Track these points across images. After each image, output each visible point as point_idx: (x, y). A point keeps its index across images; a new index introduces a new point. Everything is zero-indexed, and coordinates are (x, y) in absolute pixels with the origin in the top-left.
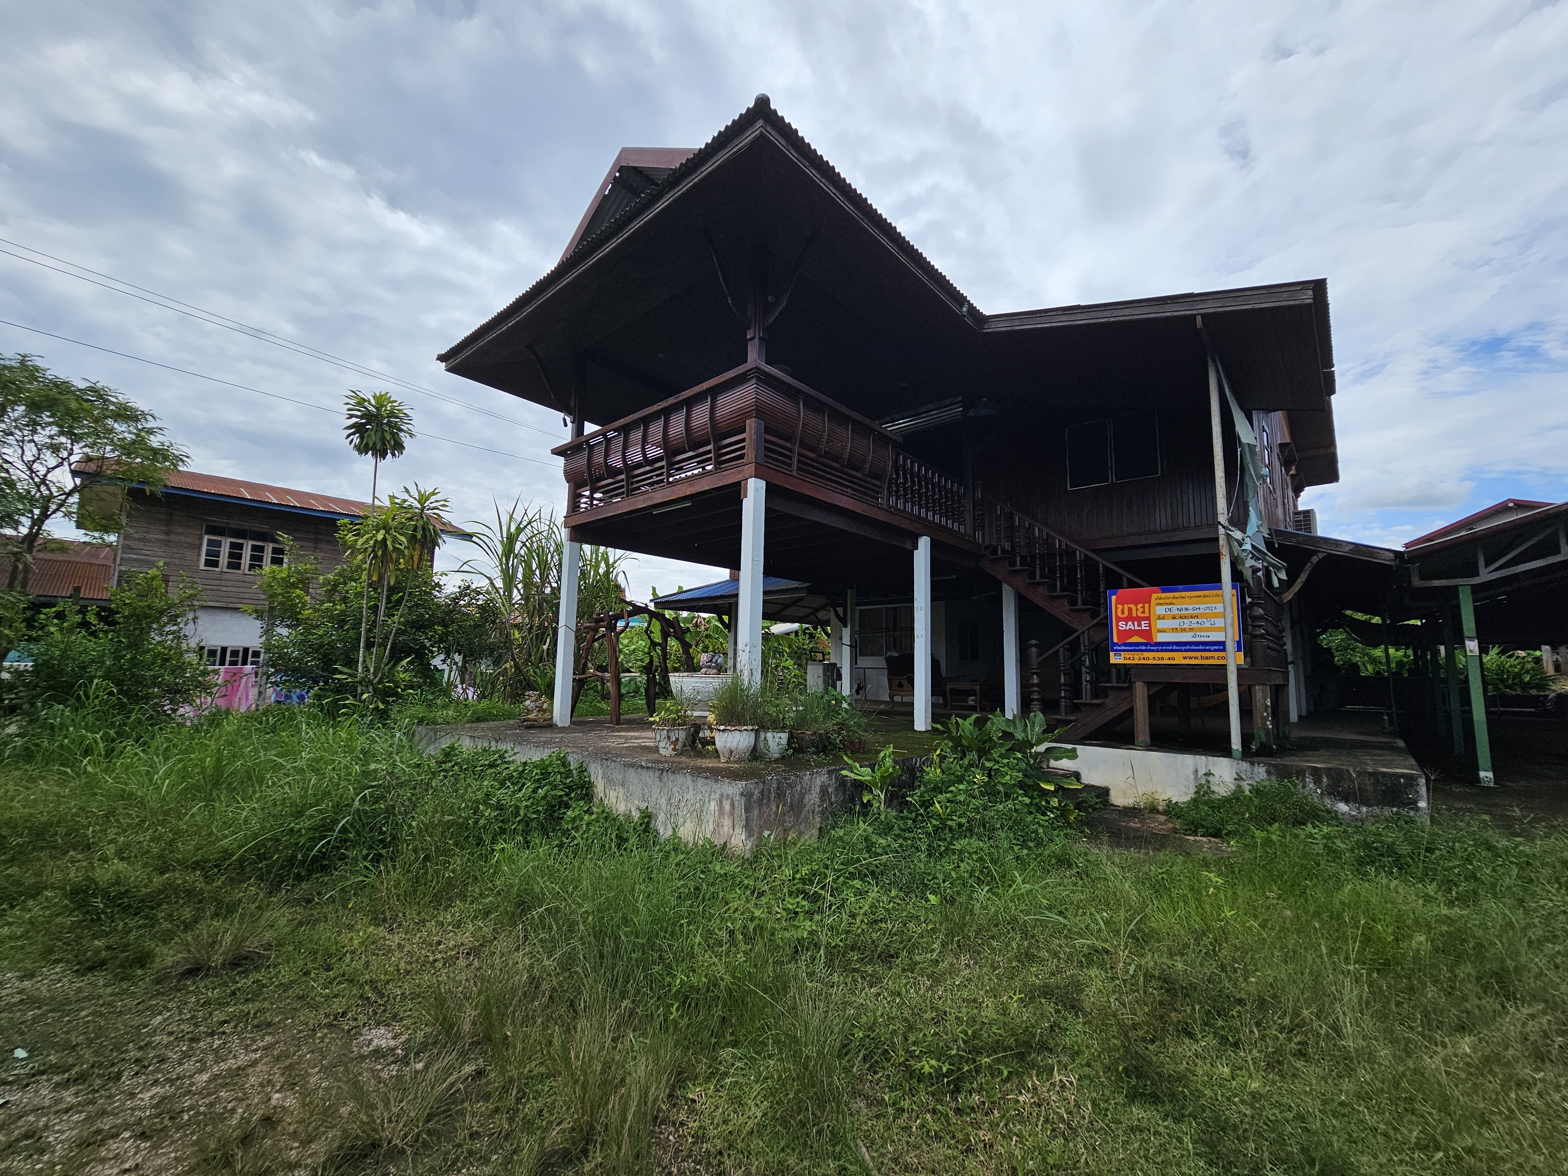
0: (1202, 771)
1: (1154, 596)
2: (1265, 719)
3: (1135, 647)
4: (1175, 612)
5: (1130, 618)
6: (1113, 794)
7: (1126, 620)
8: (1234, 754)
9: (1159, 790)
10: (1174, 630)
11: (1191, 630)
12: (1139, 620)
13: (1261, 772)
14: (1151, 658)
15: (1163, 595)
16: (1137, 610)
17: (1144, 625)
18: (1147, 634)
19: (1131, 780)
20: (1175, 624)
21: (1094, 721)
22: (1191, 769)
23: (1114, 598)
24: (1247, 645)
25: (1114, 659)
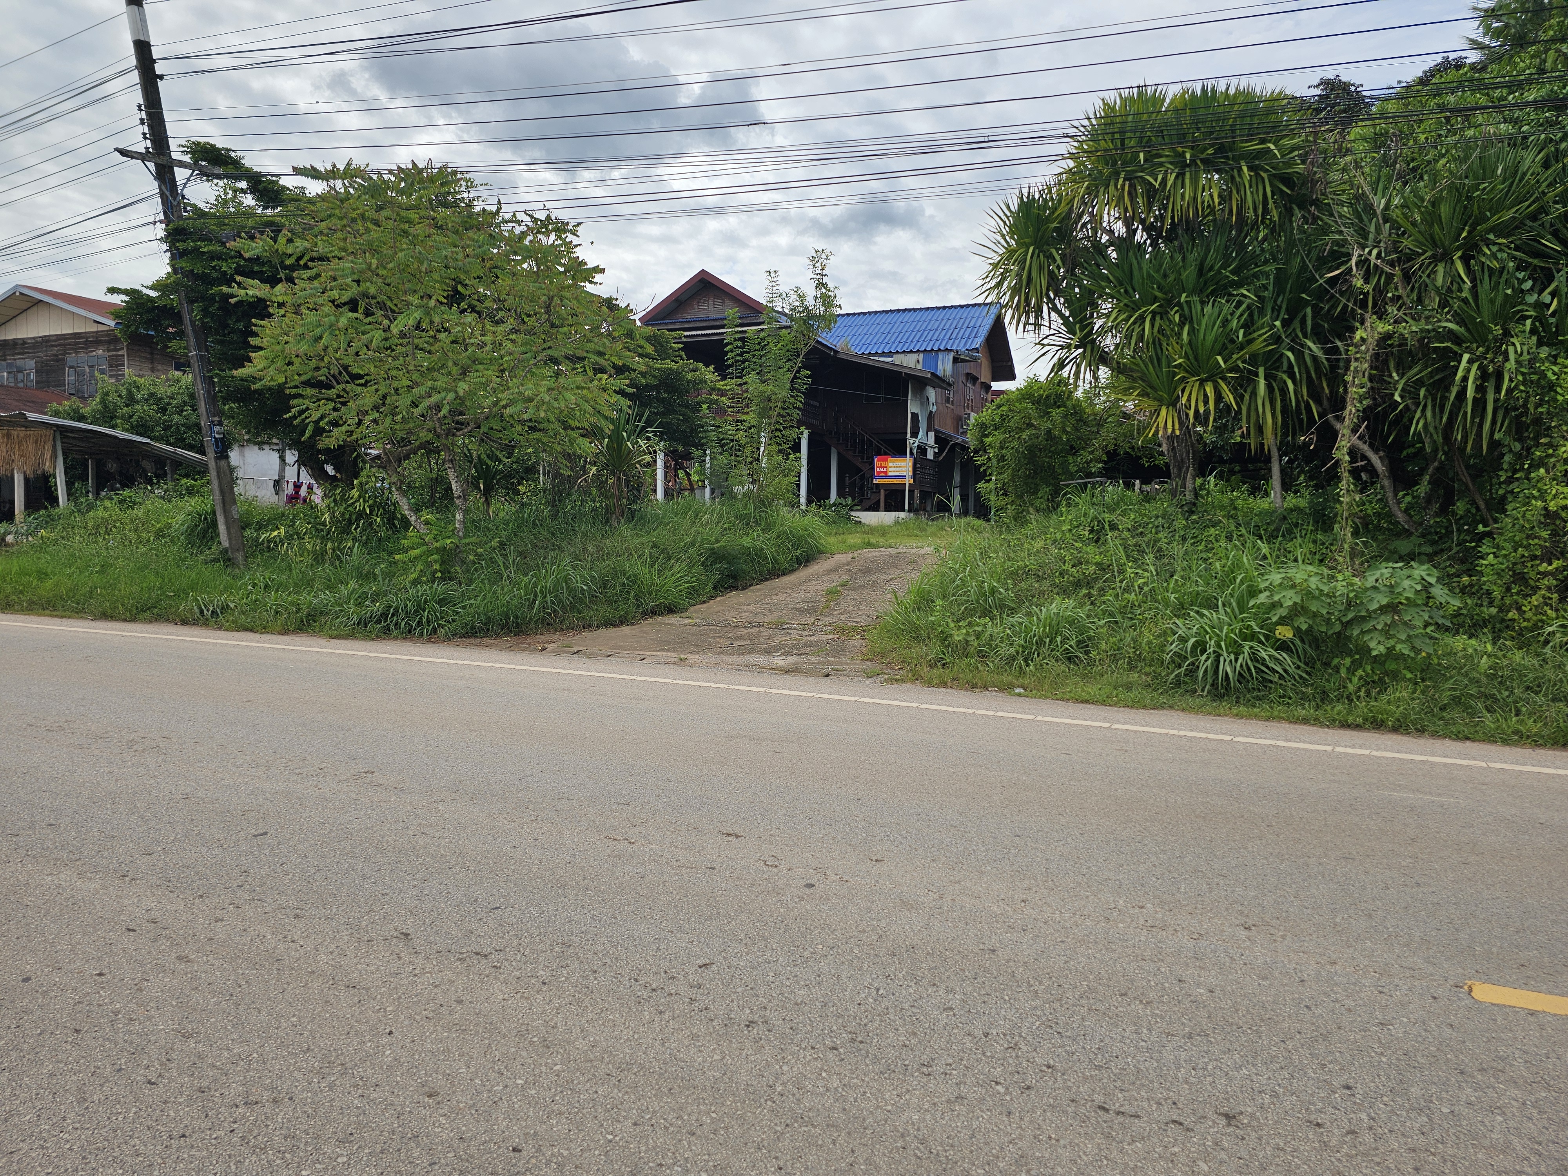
0: (897, 517)
1: (888, 459)
2: (917, 500)
3: (882, 477)
4: (895, 465)
6: (871, 526)
7: (879, 468)
8: (906, 511)
9: (883, 522)
10: (894, 471)
11: (899, 471)
12: (884, 467)
13: (912, 515)
14: (887, 481)
15: (892, 459)
16: (883, 464)
17: (885, 470)
18: (886, 472)
19: (877, 521)
20: (892, 469)
21: (868, 503)
22: (894, 516)
23: (875, 459)
24: (914, 476)
25: (875, 482)
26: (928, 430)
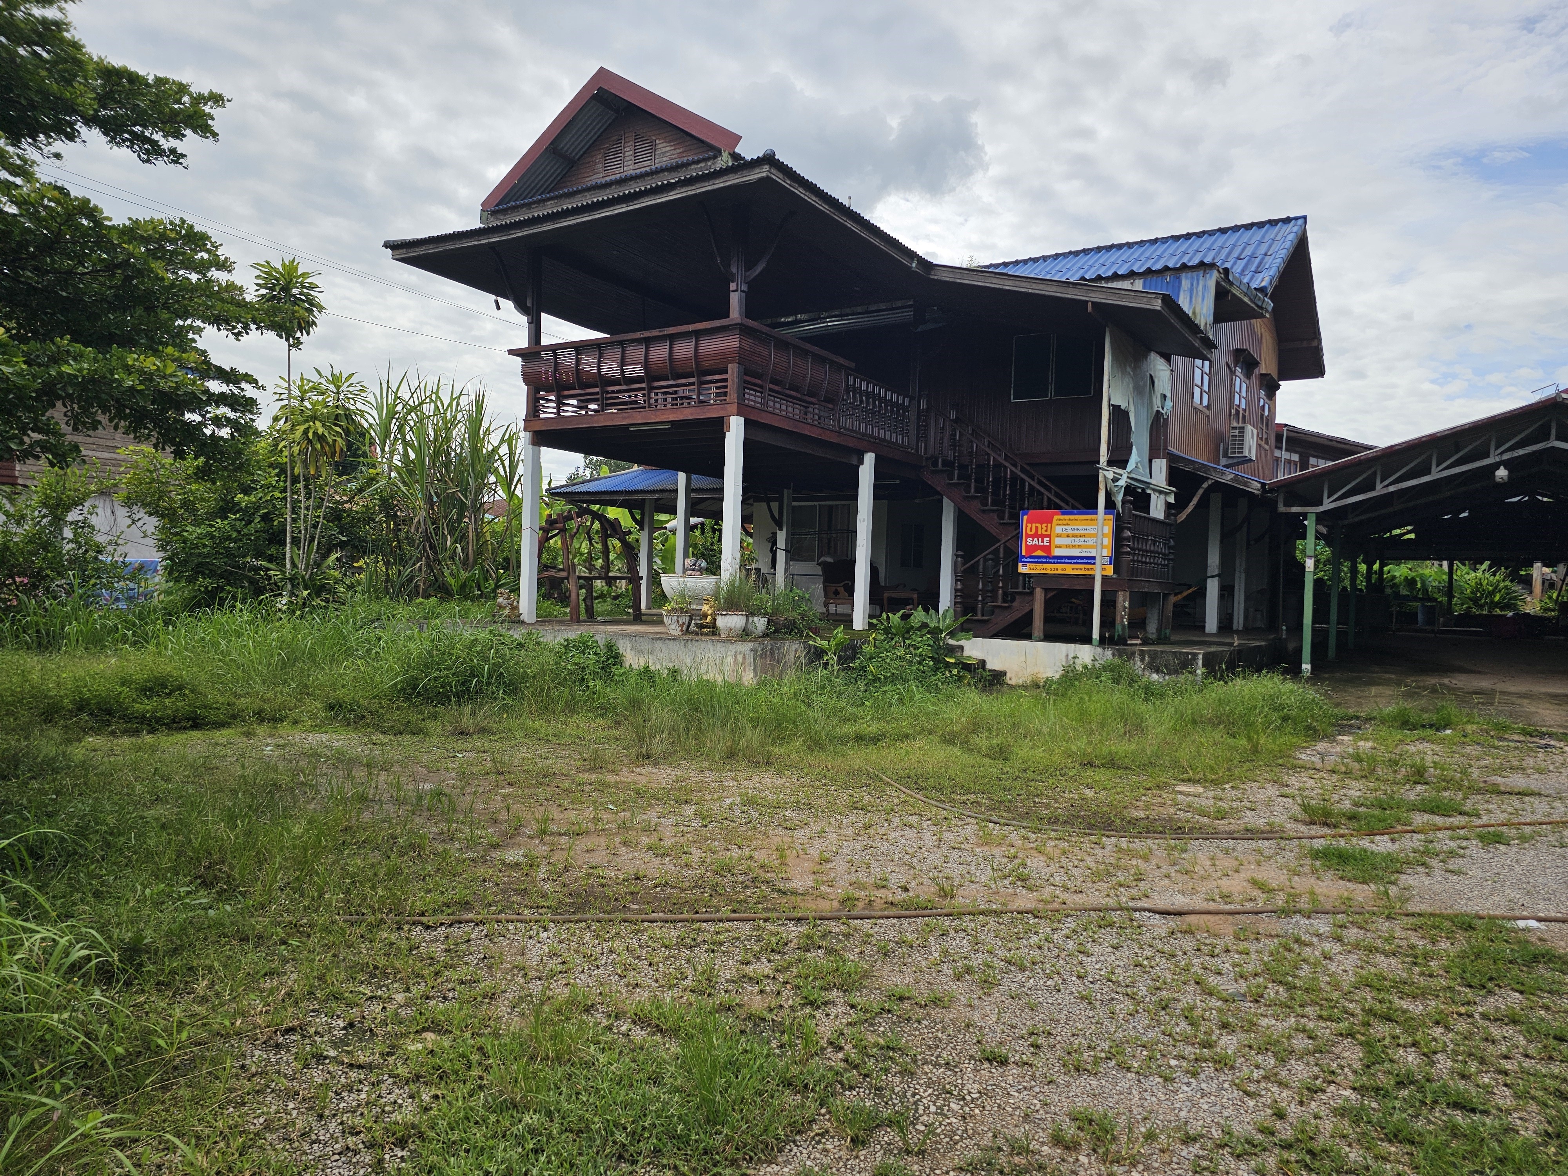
0: (1071, 655)
1: (1056, 517)
2: (1122, 617)
3: (1038, 559)
4: (1070, 532)
5: (1036, 535)
6: (1008, 675)
7: (1033, 536)
8: (1094, 642)
9: (1042, 670)
10: (1068, 546)
11: (1080, 546)
12: (1043, 537)
13: (1109, 653)
14: (1050, 569)
15: (1063, 517)
16: (1042, 529)
17: (1046, 542)
18: (1047, 549)
19: (1023, 664)
20: (1068, 541)
21: (1004, 619)
22: (1064, 654)
23: (1025, 517)
24: (1117, 558)
25: (1022, 569)
26: (1154, 454)
